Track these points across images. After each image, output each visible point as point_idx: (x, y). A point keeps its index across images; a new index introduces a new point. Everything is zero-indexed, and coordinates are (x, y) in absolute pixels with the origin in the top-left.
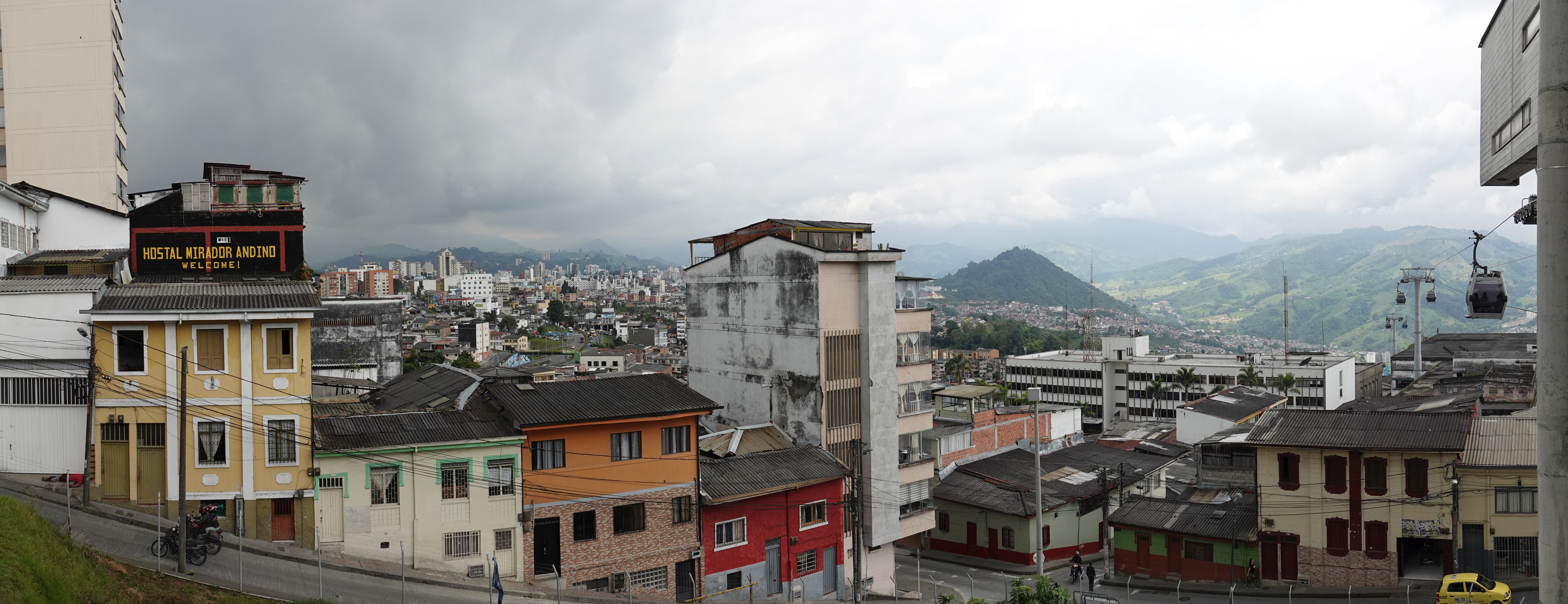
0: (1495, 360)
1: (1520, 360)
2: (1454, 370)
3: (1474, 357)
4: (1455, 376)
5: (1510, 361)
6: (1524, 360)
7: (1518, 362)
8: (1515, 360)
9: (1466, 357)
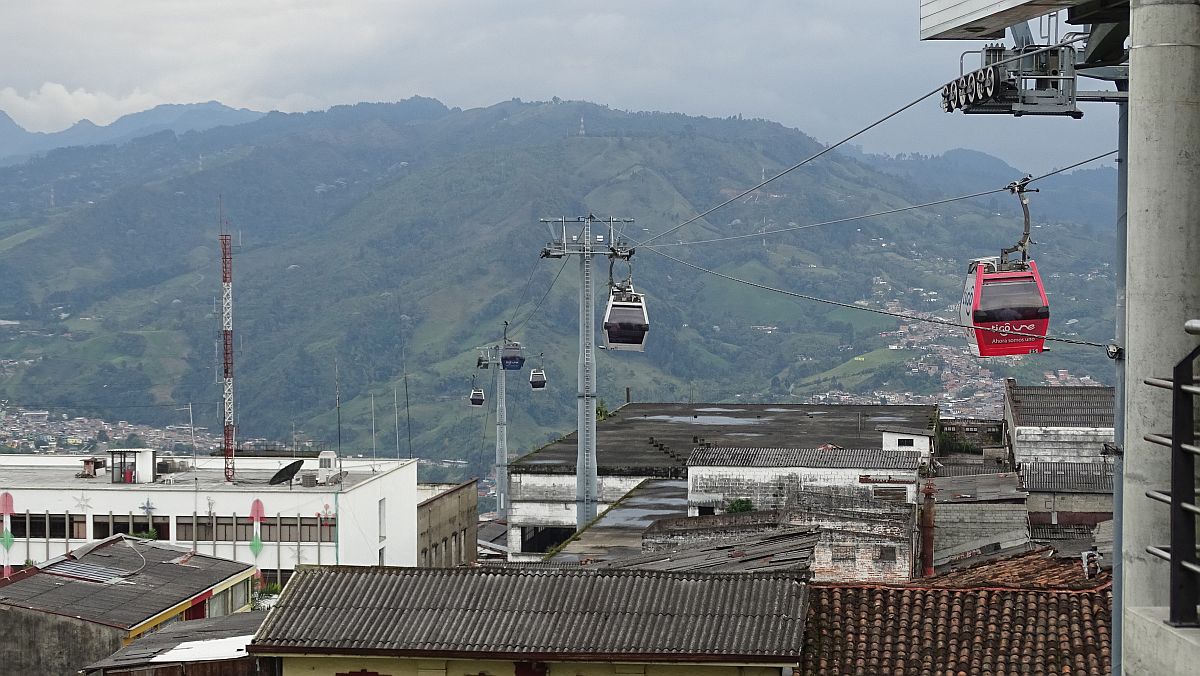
0: (802, 472)
1: (872, 473)
2: (692, 498)
3: (747, 462)
4: (694, 513)
5: (844, 478)
6: (883, 474)
7: (864, 480)
8: (858, 473)
9: (723, 463)
